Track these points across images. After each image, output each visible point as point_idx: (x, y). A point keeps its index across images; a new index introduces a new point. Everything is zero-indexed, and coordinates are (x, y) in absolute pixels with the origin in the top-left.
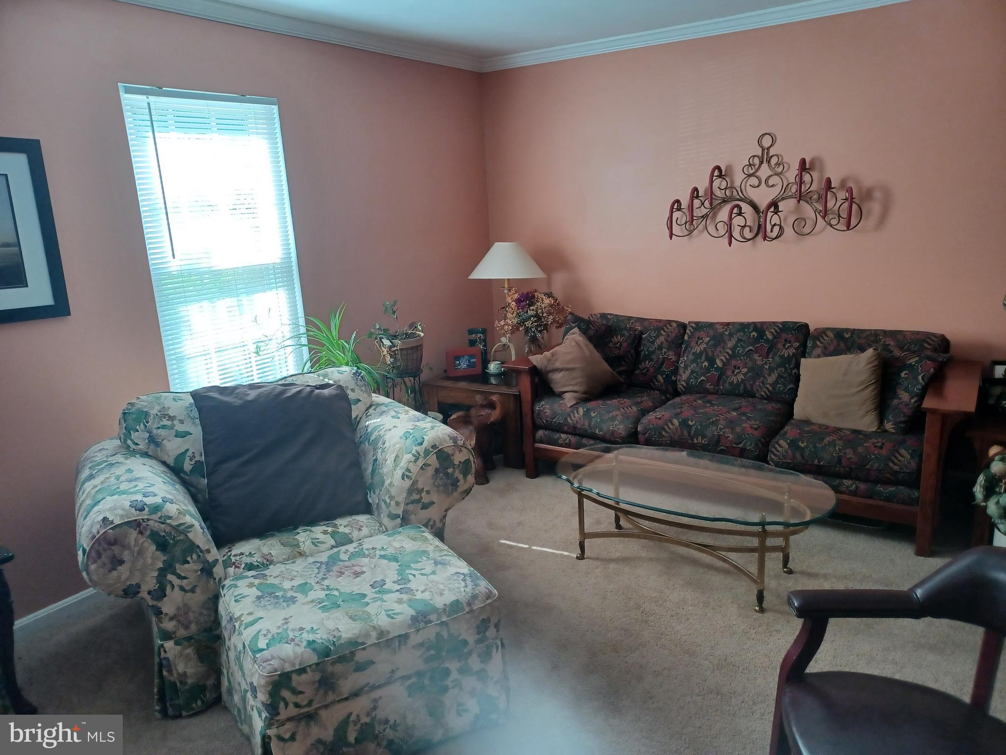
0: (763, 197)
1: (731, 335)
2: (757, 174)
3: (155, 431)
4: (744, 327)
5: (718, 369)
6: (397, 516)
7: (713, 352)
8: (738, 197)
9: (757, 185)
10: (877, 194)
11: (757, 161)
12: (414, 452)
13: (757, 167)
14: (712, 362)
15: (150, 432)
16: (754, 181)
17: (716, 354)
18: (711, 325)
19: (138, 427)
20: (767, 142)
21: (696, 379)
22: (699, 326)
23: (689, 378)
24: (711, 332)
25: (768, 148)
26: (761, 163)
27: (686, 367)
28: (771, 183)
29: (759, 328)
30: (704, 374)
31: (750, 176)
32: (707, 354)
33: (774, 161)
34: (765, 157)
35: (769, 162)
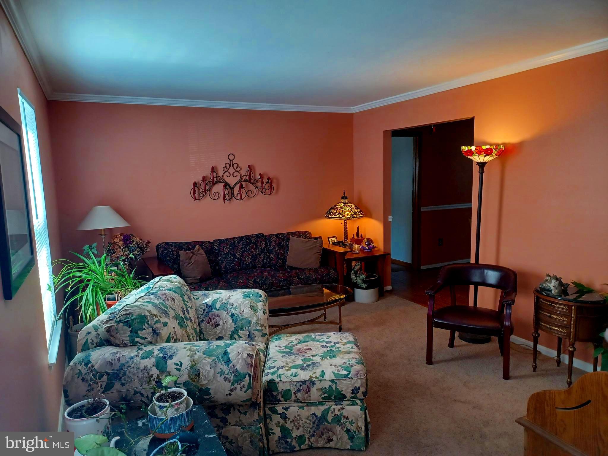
0: (232, 181)
1: (239, 243)
2: (229, 171)
3: (154, 326)
4: (242, 238)
5: (238, 259)
7: (233, 252)
8: (222, 181)
9: (229, 176)
10: (275, 181)
11: (228, 165)
12: (261, 300)
13: (228, 168)
14: (234, 256)
15: (152, 327)
16: (227, 174)
17: (235, 252)
18: (227, 240)
19: (144, 327)
20: (231, 157)
21: (230, 266)
22: (221, 241)
23: (226, 266)
24: (229, 243)
25: (232, 160)
26: (230, 166)
27: (222, 262)
28: (235, 175)
29: (248, 237)
30: (232, 263)
31: (226, 172)
32: (231, 253)
33: (235, 166)
34: (231, 164)
35: (233, 166)
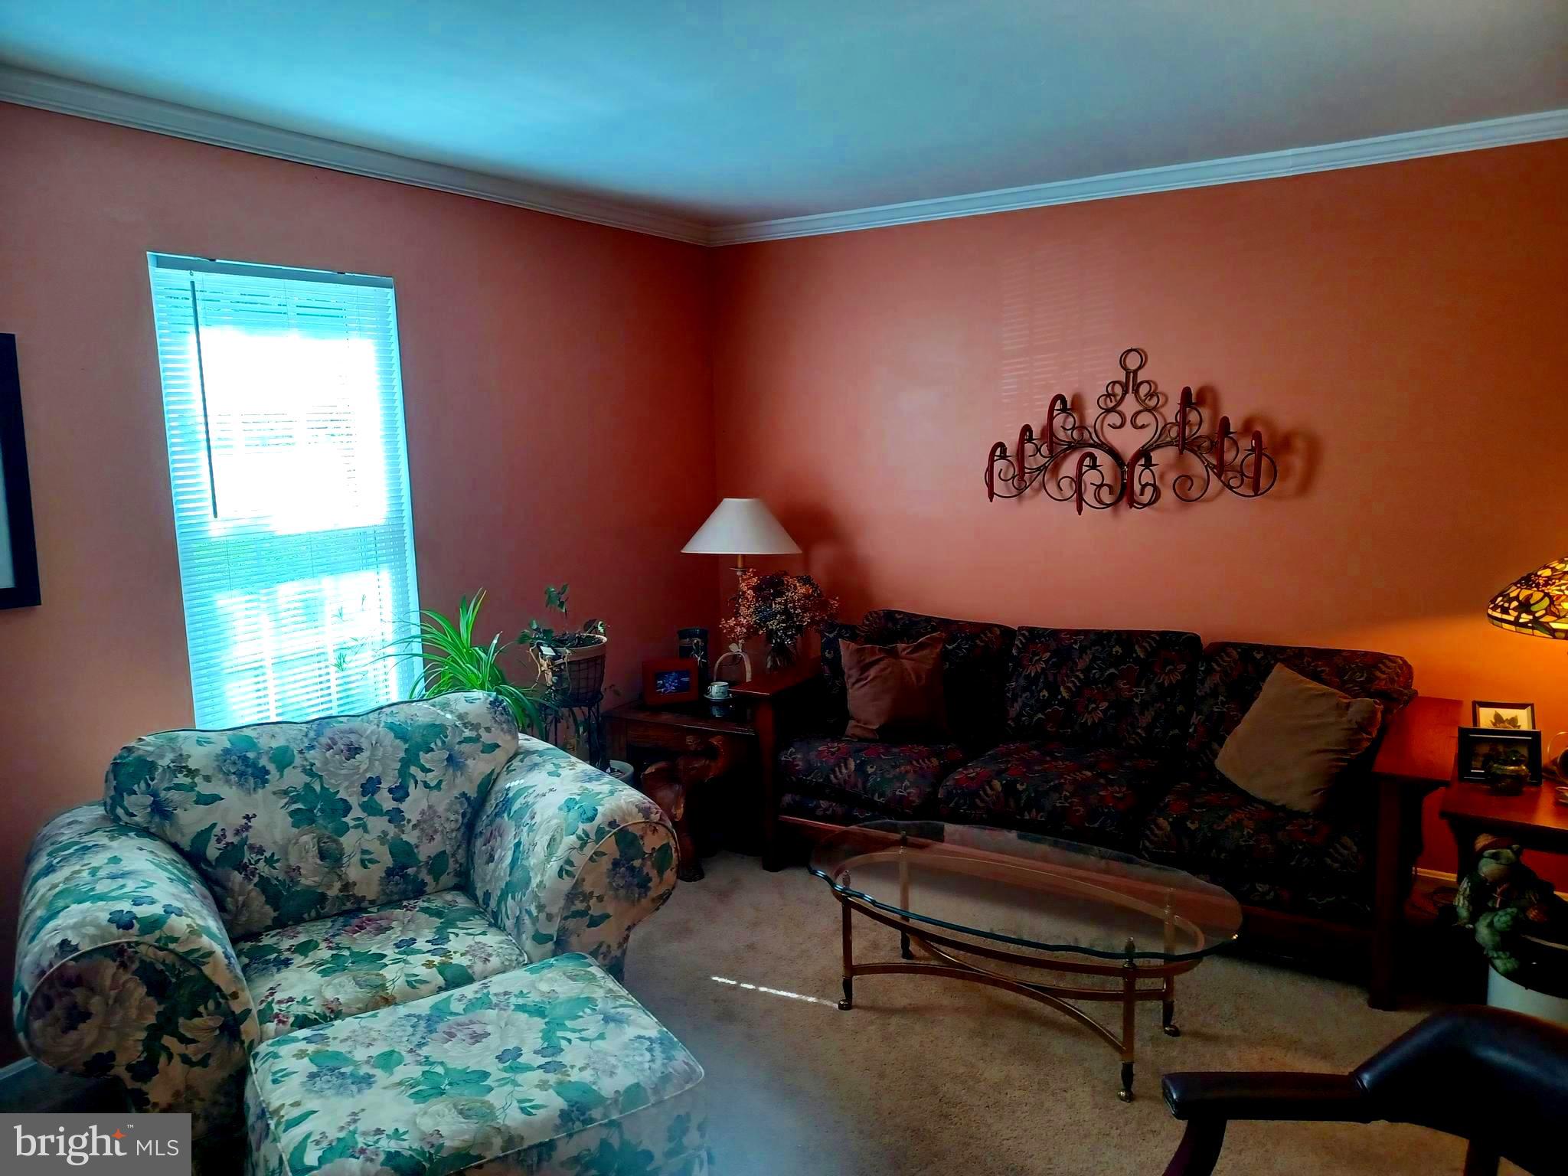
0: (1129, 442)
1: (1083, 650)
2: (1119, 408)
3: (163, 794)
4: (1102, 638)
5: (1063, 701)
6: (549, 938)
7: (1055, 675)
8: (1092, 442)
9: (1118, 424)
10: (1299, 444)
11: (1118, 390)
12: (580, 832)
13: (1118, 398)
14: (1054, 690)
15: (155, 794)
16: (1114, 418)
17: (1059, 679)
18: (1055, 633)
19: (136, 787)
20: (1133, 362)
21: (1031, 717)
22: (1034, 635)
23: (1020, 715)
24: (1053, 645)
25: (1135, 372)
26: (1125, 392)
27: (1014, 699)
28: (1140, 421)
29: (1127, 638)
30: (1042, 710)
31: (1108, 411)
32: (1046, 678)
33: (1144, 390)
34: (1130, 383)
35: (1136, 392)
